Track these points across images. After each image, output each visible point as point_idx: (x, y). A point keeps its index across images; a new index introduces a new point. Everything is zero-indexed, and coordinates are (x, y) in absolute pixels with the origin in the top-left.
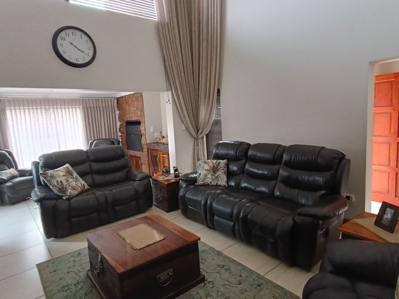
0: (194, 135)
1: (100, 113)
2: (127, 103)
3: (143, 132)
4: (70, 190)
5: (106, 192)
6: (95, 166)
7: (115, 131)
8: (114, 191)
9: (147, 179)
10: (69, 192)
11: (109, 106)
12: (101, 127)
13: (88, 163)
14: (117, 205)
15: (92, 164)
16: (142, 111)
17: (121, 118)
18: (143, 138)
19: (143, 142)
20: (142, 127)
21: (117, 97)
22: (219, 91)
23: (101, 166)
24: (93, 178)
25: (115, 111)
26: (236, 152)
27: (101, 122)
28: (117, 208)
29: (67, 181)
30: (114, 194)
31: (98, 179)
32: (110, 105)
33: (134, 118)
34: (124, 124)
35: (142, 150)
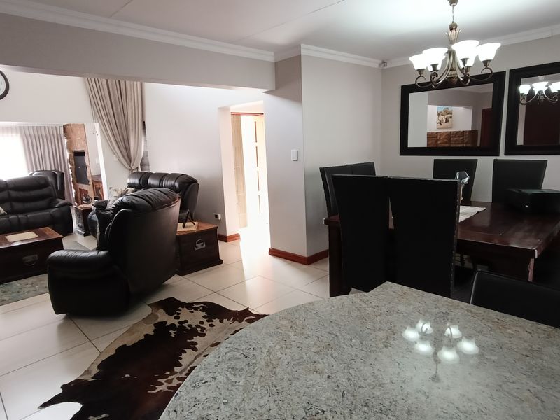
0: (127, 166)
1: (43, 142)
2: (72, 132)
3: (87, 163)
5: (20, 216)
6: (14, 194)
7: (62, 162)
8: (29, 216)
9: (67, 207)
11: (53, 135)
12: (45, 157)
13: (6, 192)
15: (11, 192)
16: (85, 141)
17: (69, 147)
18: (88, 170)
19: (88, 174)
20: (86, 158)
21: (64, 124)
22: (144, 123)
23: (22, 194)
24: (11, 204)
25: (61, 139)
26: (140, 181)
27: (44, 152)
30: (28, 218)
31: (18, 206)
32: (55, 134)
33: (79, 149)
34: (73, 155)
35: (87, 182)
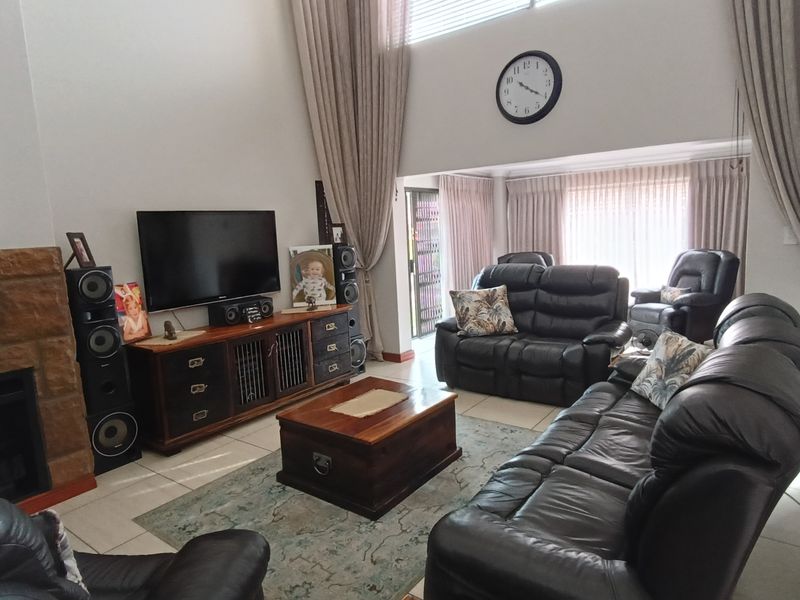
4: (472, 325)
6: (544, 297)
10: (470, 326)
13: (535, 290)
14: (526, 374)
28: (524, 377)
29: (478, 310)
